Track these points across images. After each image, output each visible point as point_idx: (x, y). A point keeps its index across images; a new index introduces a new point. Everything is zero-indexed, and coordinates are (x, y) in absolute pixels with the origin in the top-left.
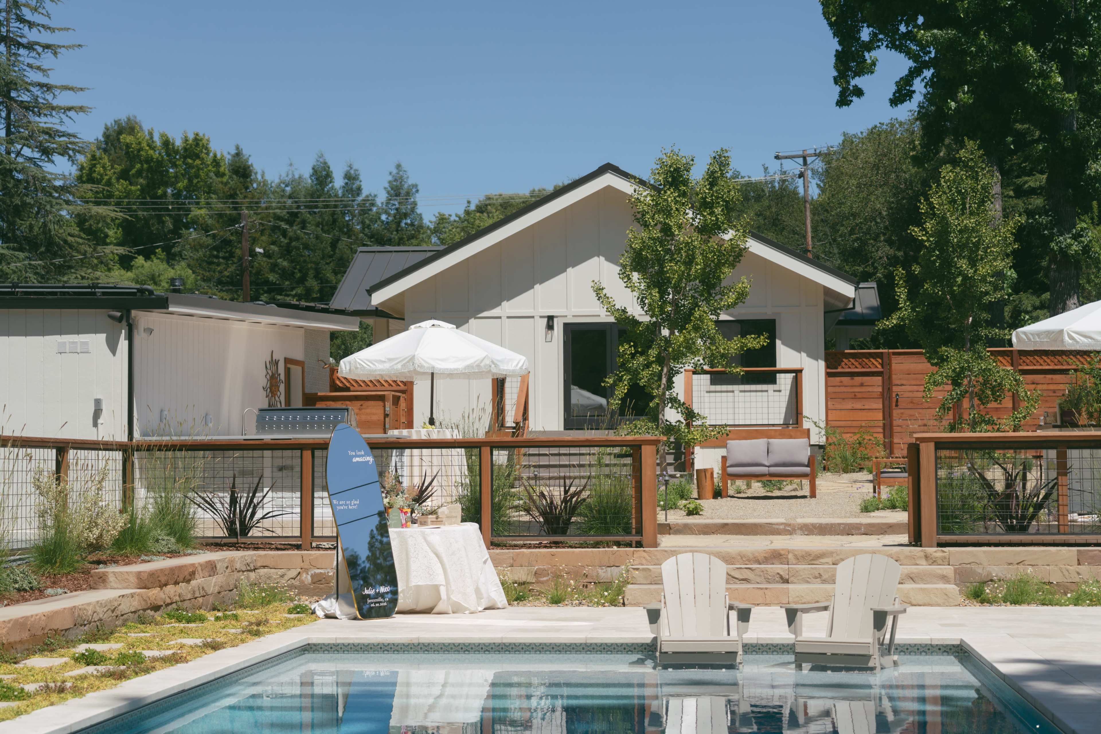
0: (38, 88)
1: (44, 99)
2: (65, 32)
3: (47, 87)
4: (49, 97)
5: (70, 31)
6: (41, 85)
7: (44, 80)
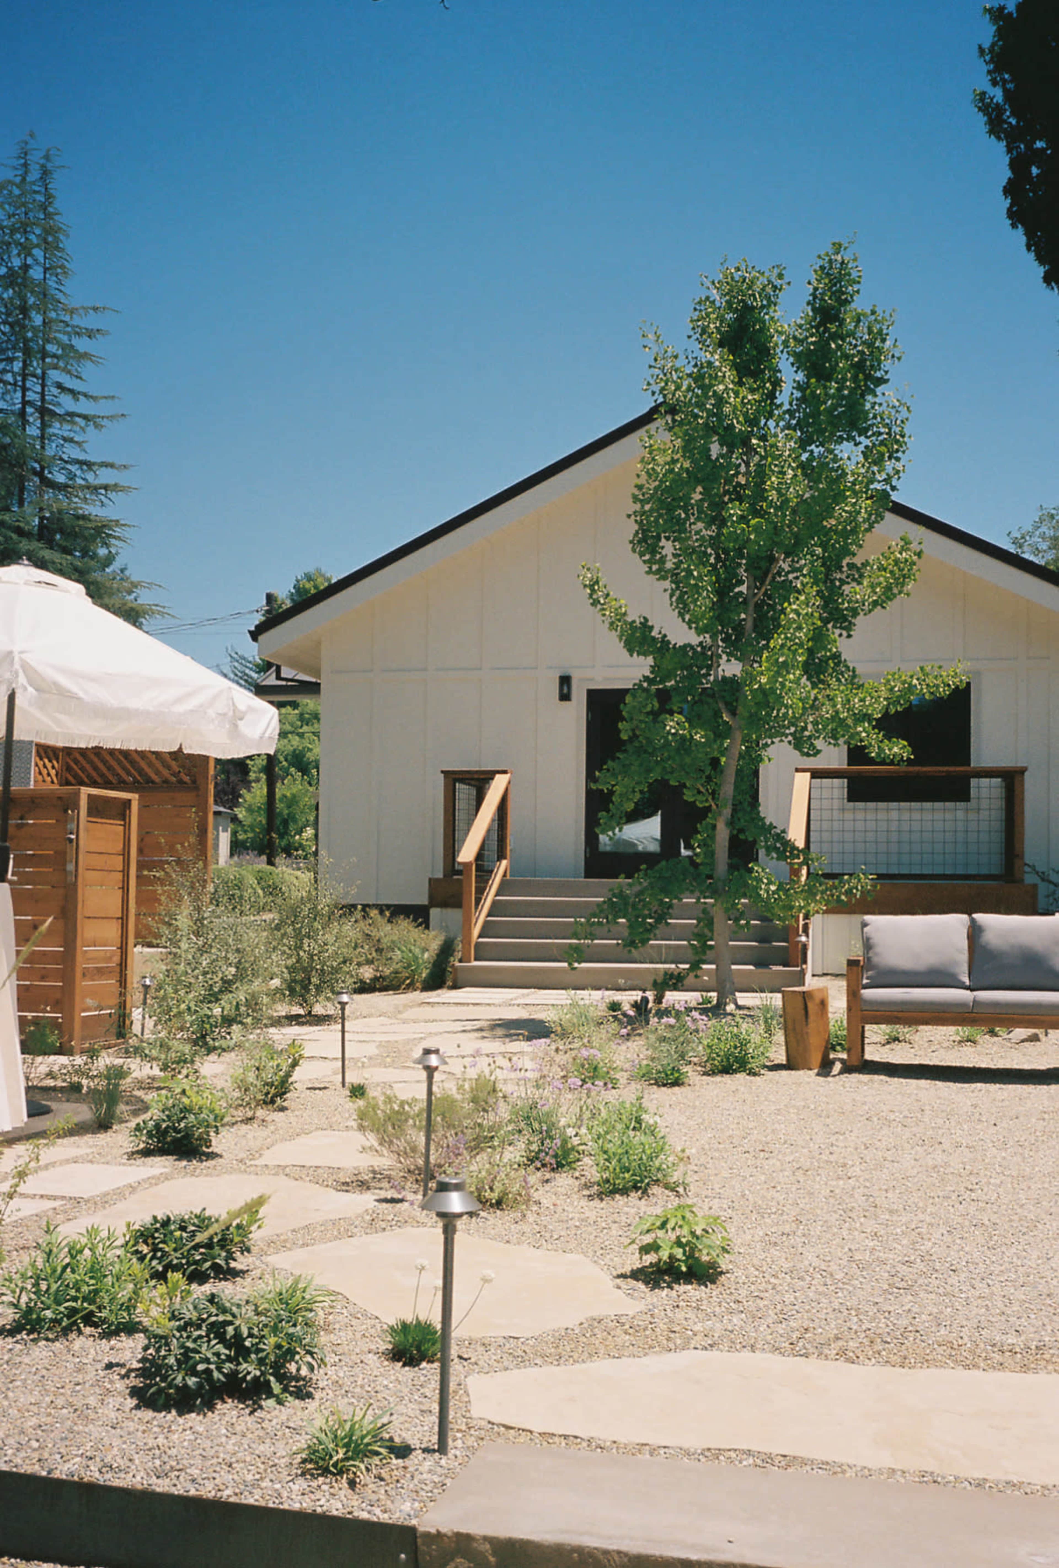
0: (77, 466)
1: (84, 479)
2: (110, 401)
3: (88, 465)
4: (90, 477)
5: (116, 400)
6: (81, 463)
7: (82, 457)
